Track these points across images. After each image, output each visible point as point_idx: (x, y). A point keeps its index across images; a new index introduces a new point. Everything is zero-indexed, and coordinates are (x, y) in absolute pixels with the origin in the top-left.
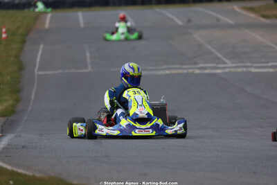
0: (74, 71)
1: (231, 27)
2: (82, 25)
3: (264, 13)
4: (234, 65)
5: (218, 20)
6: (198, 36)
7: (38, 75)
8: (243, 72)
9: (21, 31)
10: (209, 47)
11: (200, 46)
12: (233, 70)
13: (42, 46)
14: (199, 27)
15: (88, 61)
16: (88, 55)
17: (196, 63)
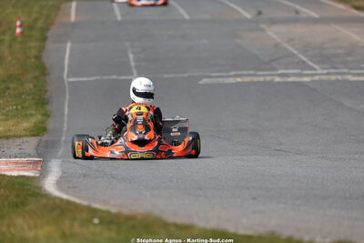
0: (114, 77)
1: (316, 21)
2: (119, 18)
3: (357, 4)
4: (325, 71)
5: (297, 12)
6: (274, 33)
7: (69, 82)
8: (338, 81)
9: (40, 24)
10: (290, 48)
11: (277, 45)
12: (324, 78)
13: (69, 45)
14: (273, 22)
15: (133, 64)
16: (131, 57)
17: (274, 69)
